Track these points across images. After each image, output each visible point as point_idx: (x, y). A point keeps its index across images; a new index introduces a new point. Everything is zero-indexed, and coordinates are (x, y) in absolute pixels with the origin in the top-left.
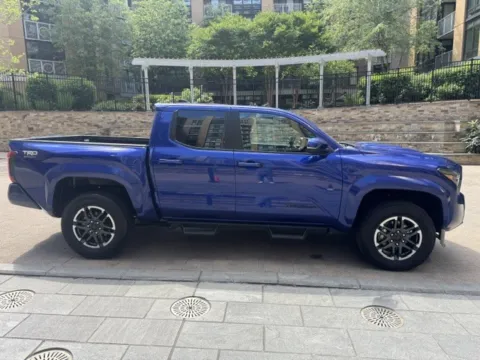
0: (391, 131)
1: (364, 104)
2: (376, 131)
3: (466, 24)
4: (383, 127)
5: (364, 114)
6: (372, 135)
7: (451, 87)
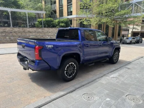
0: (52, 35)
1: (42, 27)
2: (48, 35)
3: (59, 8)
4: (49, 34)
5: (43, 30)
6: (48, 36)
7: (63, 24)
